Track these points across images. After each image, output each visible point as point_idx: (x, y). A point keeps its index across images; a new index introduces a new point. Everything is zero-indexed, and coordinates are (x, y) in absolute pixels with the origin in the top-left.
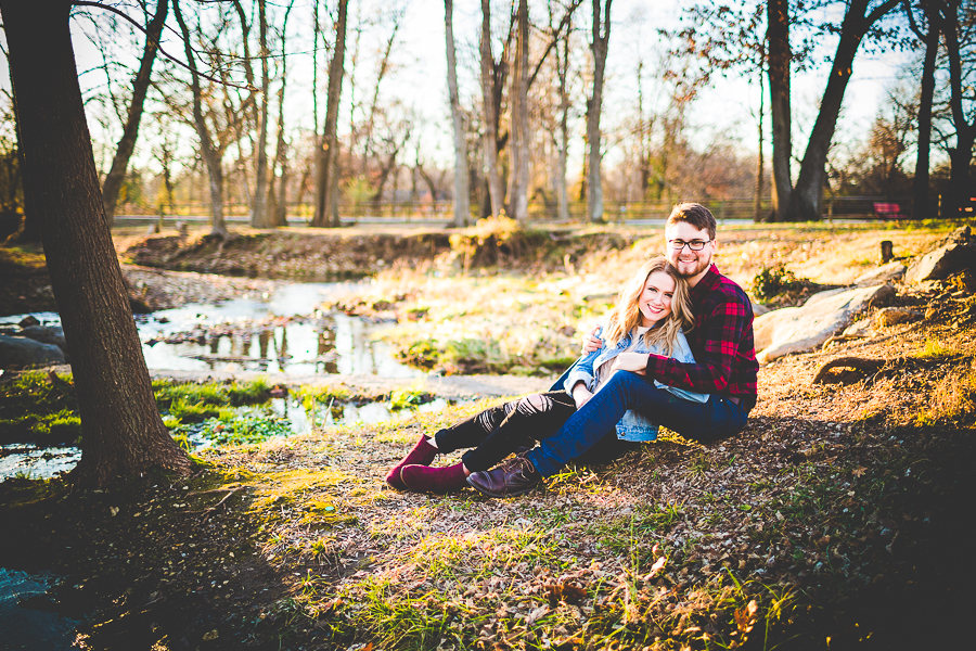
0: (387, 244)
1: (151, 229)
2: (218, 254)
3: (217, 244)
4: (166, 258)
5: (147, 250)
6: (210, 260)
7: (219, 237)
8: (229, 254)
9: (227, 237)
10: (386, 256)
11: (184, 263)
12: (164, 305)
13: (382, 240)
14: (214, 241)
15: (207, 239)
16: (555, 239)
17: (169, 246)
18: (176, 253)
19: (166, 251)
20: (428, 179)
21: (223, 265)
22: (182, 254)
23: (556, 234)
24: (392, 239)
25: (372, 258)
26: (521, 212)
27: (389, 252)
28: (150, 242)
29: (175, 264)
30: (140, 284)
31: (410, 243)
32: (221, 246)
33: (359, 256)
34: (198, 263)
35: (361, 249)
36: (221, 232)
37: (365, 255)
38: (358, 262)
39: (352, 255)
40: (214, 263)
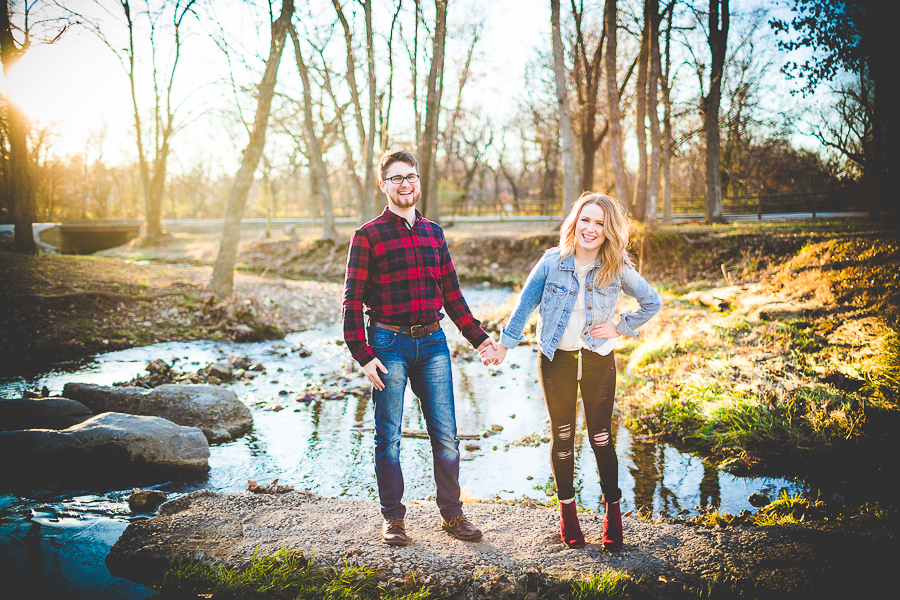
0: (502, 246)
1: (262, 233)
2: (330, 258)
3: (329, 248)
4: (279, 262)
5: (260, 255)
6: (323, 264)
7: (331, 242)
8: (341, 259)
9: (338, 242)
10: (500, 260)
11: (297, 267)
12: (295, 326)
13: (496, 243)
14: (326, 245)
15: (320, 244)
16: (691, 241)
17: (281, 250)
18: (289, 258)
19: (279, 256)
20: (510, 178)
21: (335, 270)
22: (295, 259)
23: (691, 235)
24: (506, 242)
25: (486, 261)
26: (650, 214)
27: (503, 255)
28: (263, 247)
29: (288, 269)
30: (267, 302)
31: (525, 247)
32: (333, 250)
33: (472, 259)
34: (310, 268)
35: (475, 252)
36: (332, 237)
37: (478, 258)
38: (471, 266)
39: (465, 258)
40: (326, 267)
